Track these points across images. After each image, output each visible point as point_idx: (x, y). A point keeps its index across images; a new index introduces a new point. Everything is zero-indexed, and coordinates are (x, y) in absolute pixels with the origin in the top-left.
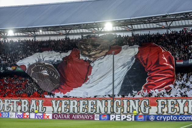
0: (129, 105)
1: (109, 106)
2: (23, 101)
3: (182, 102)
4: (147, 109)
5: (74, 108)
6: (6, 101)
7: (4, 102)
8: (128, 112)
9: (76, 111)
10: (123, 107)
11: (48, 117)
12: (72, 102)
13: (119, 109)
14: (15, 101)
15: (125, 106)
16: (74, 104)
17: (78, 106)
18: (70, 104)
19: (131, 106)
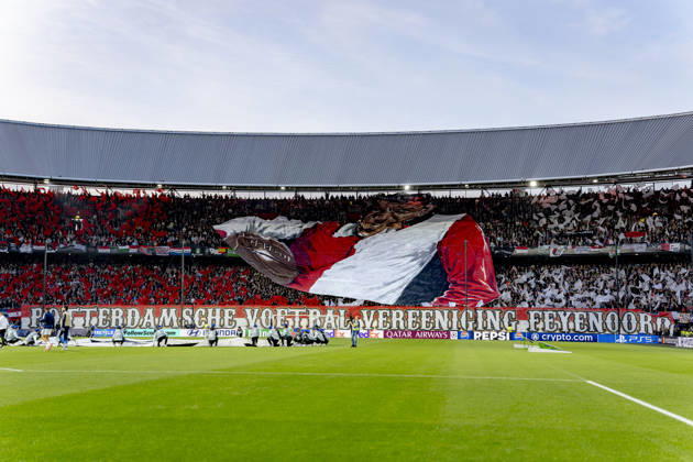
0: (485, 318)
1: (455, 319)
2: (312, 311)
3: (565, 314)
4: (513, 324)
5: (398, 322)
6: (279, 311)
7: (275, 312)
8: (485, 328)
9: (402, 327)
10: (476, 321)
11: (377, 335)
12: (394, 313)
13: (471, 324)
14: (297, 311)
15: (480, 320)
16: (398, 315)
17: (405, 318)
18: (391, 316)
19: (488, 320)
